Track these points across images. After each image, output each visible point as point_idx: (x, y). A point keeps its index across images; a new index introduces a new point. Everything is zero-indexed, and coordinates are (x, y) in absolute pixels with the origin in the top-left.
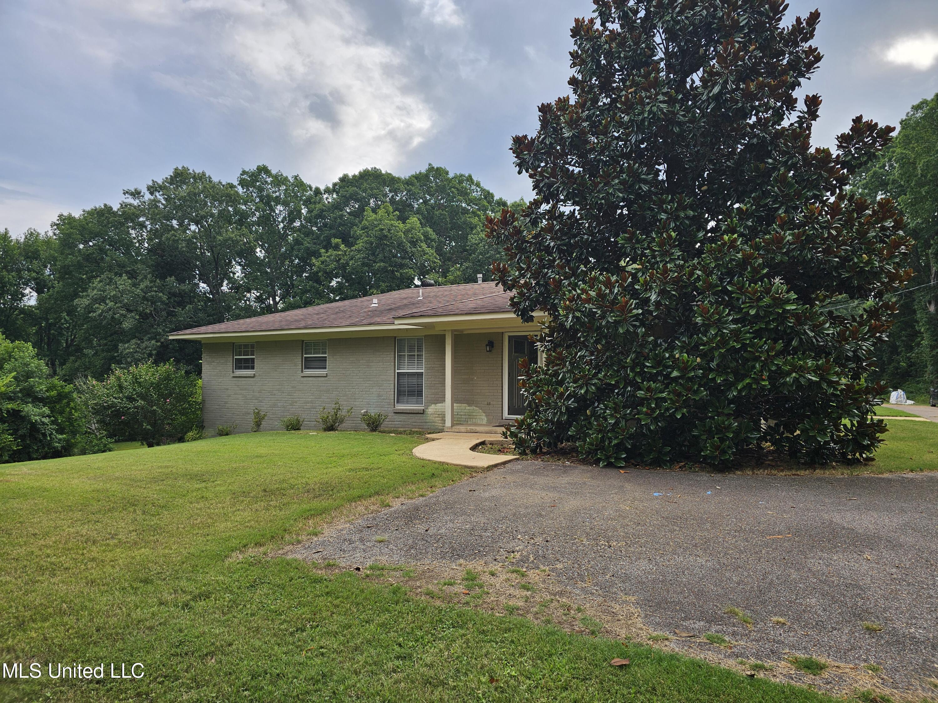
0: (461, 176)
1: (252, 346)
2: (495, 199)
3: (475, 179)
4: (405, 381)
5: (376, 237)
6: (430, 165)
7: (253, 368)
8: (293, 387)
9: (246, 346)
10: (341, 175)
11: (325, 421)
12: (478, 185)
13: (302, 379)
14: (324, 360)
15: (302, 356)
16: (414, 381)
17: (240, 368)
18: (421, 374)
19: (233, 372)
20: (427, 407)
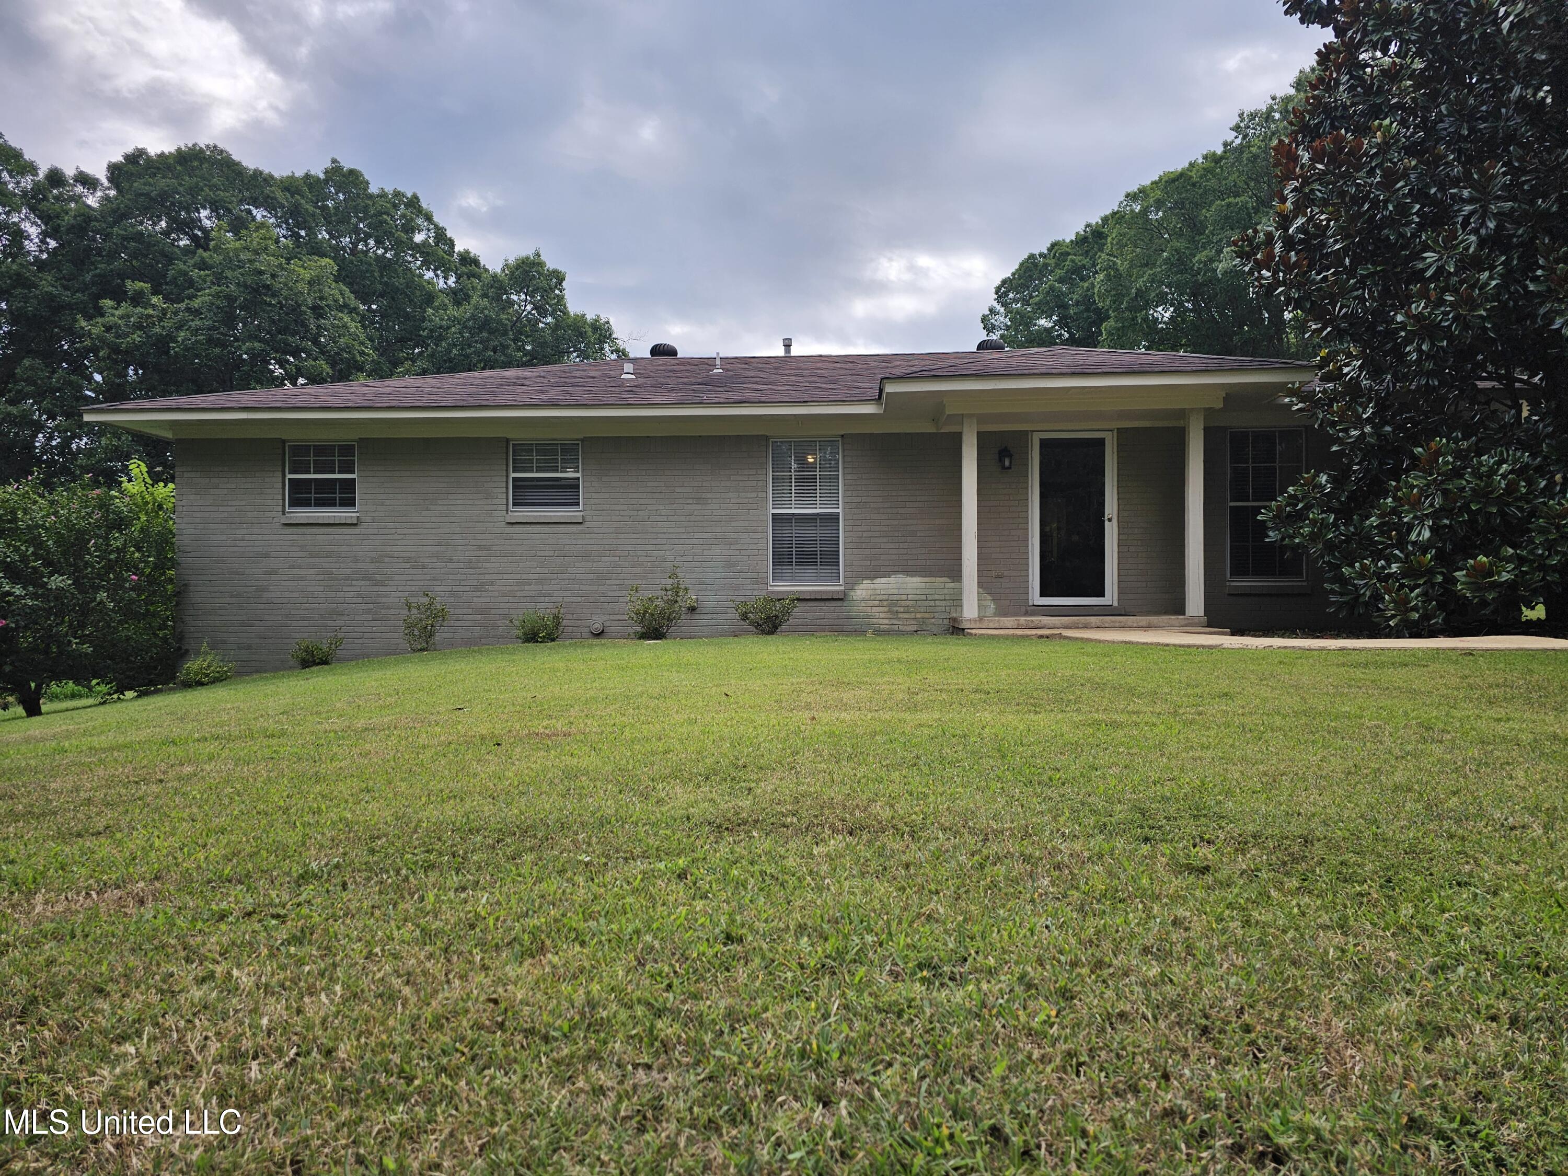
0: (397, 194)
1: (347, 450)
2: (457, 249)
3: (424, 204)
4: (794, 532)
5: (246, 286)
6: (334, 161)
7: (350, 503)
8: (480, 548)
9: (321, 450)
10: (130, 149)
11: (642, 616)
12: (429, 218)
13: (510, 529)
14: (573, 486)
15: (507, 476)
16: (810, 532)
17: (306, 503)
18: (835, 518)
19: (284, 513)
20: (852, 584)
